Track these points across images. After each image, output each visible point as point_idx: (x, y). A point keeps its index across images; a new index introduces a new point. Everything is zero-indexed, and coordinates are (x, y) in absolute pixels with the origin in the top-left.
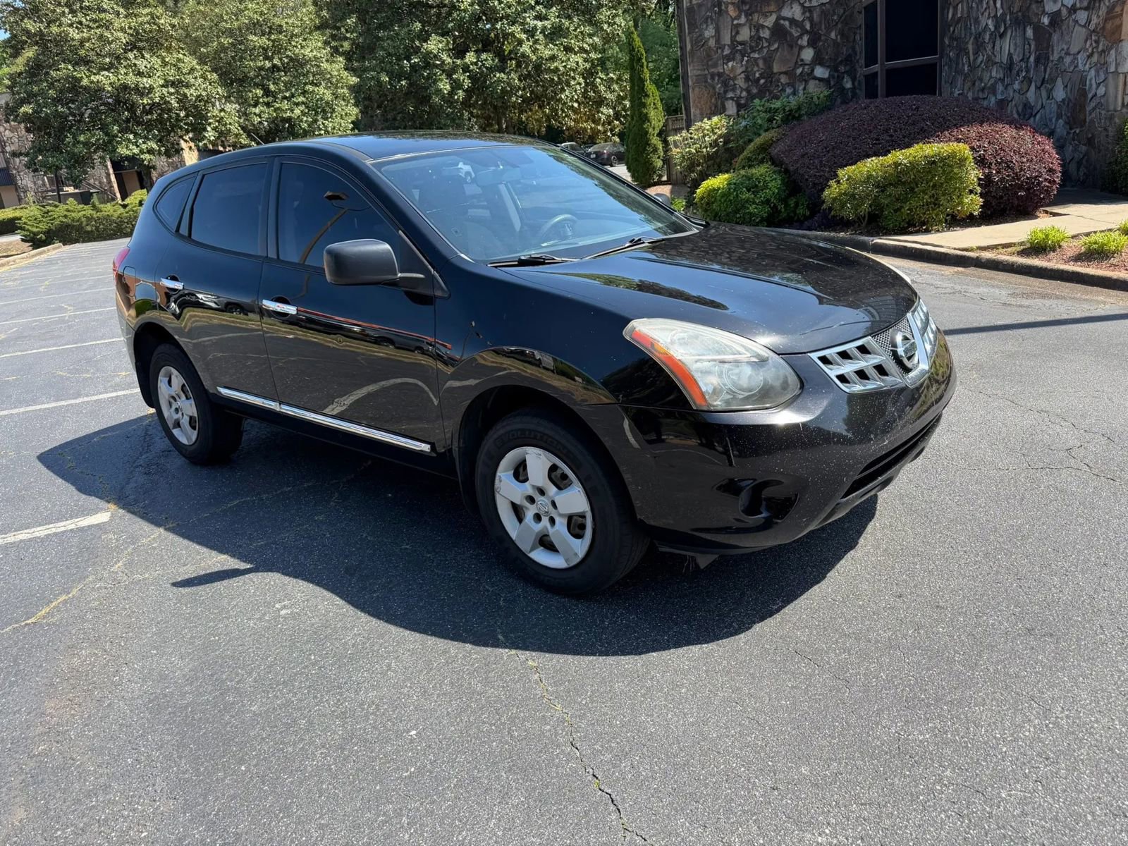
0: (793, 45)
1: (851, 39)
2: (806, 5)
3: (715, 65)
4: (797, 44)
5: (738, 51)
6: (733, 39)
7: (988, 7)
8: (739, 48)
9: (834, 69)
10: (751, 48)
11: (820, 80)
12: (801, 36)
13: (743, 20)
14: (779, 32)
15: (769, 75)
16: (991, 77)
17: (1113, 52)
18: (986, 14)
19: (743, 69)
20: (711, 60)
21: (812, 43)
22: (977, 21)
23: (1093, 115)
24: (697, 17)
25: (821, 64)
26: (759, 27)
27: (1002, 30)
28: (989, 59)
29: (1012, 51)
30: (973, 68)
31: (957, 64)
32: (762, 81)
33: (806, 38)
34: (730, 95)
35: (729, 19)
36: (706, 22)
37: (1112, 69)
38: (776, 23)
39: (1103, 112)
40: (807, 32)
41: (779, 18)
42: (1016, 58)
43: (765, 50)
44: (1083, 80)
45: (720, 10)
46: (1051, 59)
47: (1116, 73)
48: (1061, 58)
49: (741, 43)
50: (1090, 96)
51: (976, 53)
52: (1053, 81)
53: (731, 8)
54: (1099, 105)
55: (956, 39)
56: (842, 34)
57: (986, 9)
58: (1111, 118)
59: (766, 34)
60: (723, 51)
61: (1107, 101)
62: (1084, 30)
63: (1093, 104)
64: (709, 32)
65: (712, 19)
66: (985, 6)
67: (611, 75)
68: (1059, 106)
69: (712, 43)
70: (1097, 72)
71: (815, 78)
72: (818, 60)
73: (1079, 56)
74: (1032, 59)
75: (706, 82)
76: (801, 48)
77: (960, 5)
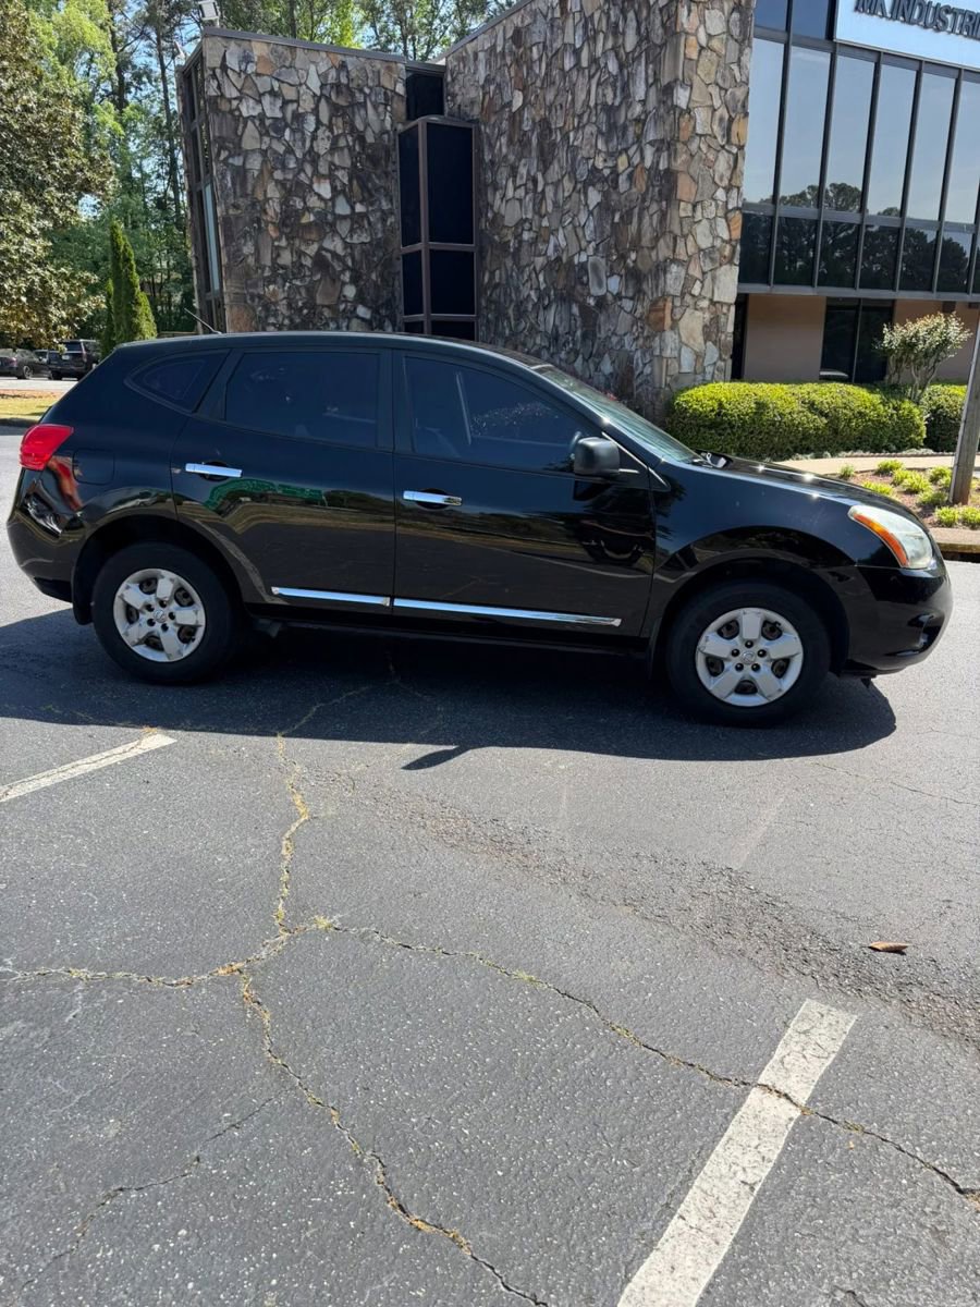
0: (335, 279)
1: (391, 283)
2: (348, 240)
3: (255, 285)
4: (339, 279)
5: (279, 273)
6: (274, 260)
7: (530, 278)
8: (281, 271)
9: (375, 311)
10: (293, 274)
11: (363, 319)
12: (343, 271)
13: (283, 243)
14: (320, 262)
15: (311, 304)
16: (535, 344)
17: (657, 339)
18: (529, 285)
19: (286, 295)
20: (251, 279)
21: (355, 280)
22: (518, 290)
23: (640, 390)
24: (234, 229)
25: (365, 305)
26: (301, 254)
27: (546, 302)
28: (532, 327)
29: (557, 323)
30: (514, 334)
31: (497, 326)
32: (305, 311)
33: (348, 274)
34: (272, 320)
35: (269, 239)
36: (245, 237)
37: (657, 352)
38: (318, 253)
39: (650, 389)
40: (348, 268)
41: (321, 248)
42: (561, 330)
43: (308, 279)
44: (631, 359)
45: (260, 228)
46: (598, 335)
47: (661, 357)
48: (608, 338)
49: (283, 267)
50: (637, 373)
51: (518, 320)
52: (600, 355)
53: (271, 227)
54: (646, 382)
55: (495, 302)
56: (381, 275)
57: (527, 281)
58: (657, 394)
59: (308, 262)
60: (263, 272)
61: (653, 379)
62: (629, 316)
63: (639, 381)
64: (248, 249)
65: (251, 236)
66: (526, 278)
67: (63, 270)
68: (607, 379)
69: (251, 260)
70: (644, 354)
71: (358, 317)
72: (360, 298)
73: (626, 338)
74: (579, 333)
75: (245, 302)
76: (344, 284)
77: (497, 272)
